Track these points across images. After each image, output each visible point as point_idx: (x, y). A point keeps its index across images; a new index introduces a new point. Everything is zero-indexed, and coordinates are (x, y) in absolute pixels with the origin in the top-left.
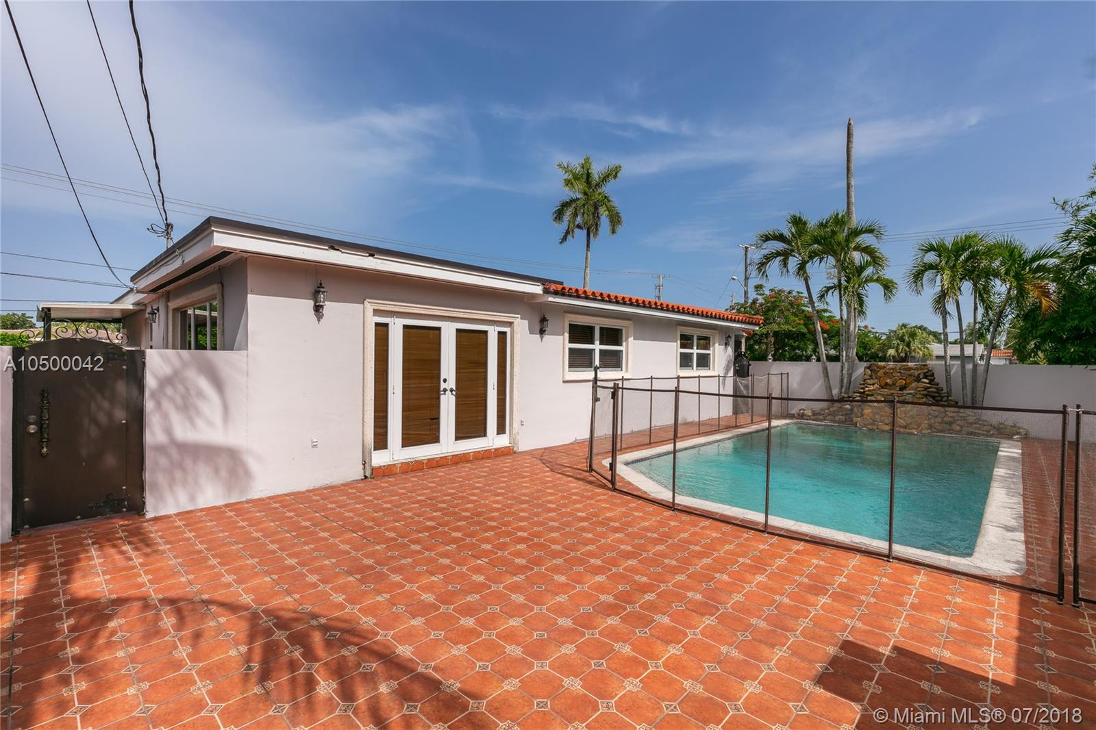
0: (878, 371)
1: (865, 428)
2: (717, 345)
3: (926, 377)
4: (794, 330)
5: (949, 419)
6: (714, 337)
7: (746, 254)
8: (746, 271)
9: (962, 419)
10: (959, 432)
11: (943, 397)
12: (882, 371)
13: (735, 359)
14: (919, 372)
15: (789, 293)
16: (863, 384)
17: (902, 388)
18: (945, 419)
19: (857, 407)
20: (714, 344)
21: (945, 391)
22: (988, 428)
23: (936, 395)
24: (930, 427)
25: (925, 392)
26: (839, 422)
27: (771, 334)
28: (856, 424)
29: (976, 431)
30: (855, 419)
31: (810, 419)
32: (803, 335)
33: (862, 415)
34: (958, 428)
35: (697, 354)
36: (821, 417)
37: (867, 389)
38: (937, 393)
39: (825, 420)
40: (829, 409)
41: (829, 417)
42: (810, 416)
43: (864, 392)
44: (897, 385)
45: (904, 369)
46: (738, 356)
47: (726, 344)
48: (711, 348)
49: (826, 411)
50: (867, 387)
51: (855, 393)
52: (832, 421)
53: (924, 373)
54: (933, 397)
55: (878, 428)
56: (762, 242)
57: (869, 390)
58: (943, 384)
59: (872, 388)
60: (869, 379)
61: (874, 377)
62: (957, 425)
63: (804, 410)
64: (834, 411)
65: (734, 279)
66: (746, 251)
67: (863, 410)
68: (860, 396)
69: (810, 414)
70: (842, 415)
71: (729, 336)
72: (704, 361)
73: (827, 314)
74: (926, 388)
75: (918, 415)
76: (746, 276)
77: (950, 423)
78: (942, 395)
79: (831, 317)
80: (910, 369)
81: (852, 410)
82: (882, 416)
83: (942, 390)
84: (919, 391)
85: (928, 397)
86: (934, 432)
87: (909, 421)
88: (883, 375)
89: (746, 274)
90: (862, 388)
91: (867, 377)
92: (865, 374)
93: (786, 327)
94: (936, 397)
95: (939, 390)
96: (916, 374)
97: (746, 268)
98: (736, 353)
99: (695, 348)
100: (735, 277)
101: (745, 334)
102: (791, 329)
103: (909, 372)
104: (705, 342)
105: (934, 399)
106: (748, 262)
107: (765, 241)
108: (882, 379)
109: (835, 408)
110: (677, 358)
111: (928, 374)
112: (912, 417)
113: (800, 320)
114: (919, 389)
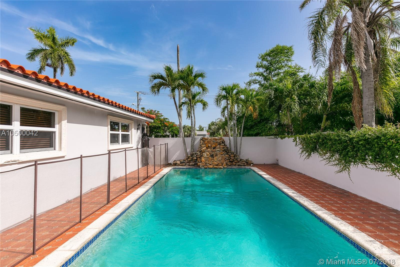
0: (205, 141)
1: (203, 168)
2: (133, 129)
3: (222, 143)
4: (157, 125)
5: (232, 160)
6: (131, 125)
7: (138, 95)
8: (138, 102)
9: (236, 159)
10: (235, 165)
11: (229, 151)
12: (207, 141)
13: (142, 137)
14: (220, 141)
15: (155, 111)
16: (201, 147)
17: (214, 148)
18: (231, 160)
19: (199, 158)
20: (131, 129)
21: (229, 149)
22: (244, 162)
23: (227, 150)
24: (227, 164)
25: (223, 150)
26: (192, 165)
27: (148, 127)
28: (199, 166)
29: (241, 164)
30: (199, 164)
31: (180, 165)
32: (160, 127)
33: (201, 162)
34: (235, 163)
35: (122, 134)
36: (184, 164)
37: (202, 149)
38: (227, 149)
39: (186, 165)
40: (187, 160)
41: (187, 164)
42: (179, 164)
43: (201, 151)
44: (212, 147)
45: (215, 140)
46: (144, 135)
47: (138, 129)
48: (130, 131)
49: (186, 161)
50: (202, 148)
51: (197, 151)
52: (189, 165)
53: (222, 141)
54: (226, 151)
55: (208, 167)
56: (153, 79)
57: (203, 150)
58: (228, 146)
59: (204, 149)
60: (202, 145)
61: (204, 144)
62: (235, 162)
63: (176, 161)
64: (190, 161)
65: (133, 105)
66: (138, 94)
67: (201, 159)
68: (200, 153)
69: (179, 163)
70: (193, 162)
71: (139, 125)
72: (126, 139)
73: (167, 120)
74: (223, 148)
75: (222, 160)
76: (138, 104)
77: (232, 162)
78: (229, 150)
79: (169, 121)
80: (216, 140)
81: (197, 159)
82: (209, 161)
83: (228, 148)
84: (221, 149)
85: (224, 151)
86: (228, 166)
87: (219, 162)
88: (207, 143)
89: (138, 103)
90: (200, 149)
91: (201, 144)
92: (200, 143)
93: (154, 124)
94: (227, 151)
95: (227, 148)
96: (219, 142)
97: (138, 101)
98: (143, 134)
99: (120, 131)
100: (134, 104)
101: (146, 124)
102: (156, 125)
103: (216, 141)
104: (126, 128)
105: (226, 152)
106: (139, 98)
107: (155, 79)
108: (207, 144)
109: (190, 159)
110: (108, 137)
111: (223, 142)
112: (219, 161)
113: (159, 122)
114: (221, 148)
